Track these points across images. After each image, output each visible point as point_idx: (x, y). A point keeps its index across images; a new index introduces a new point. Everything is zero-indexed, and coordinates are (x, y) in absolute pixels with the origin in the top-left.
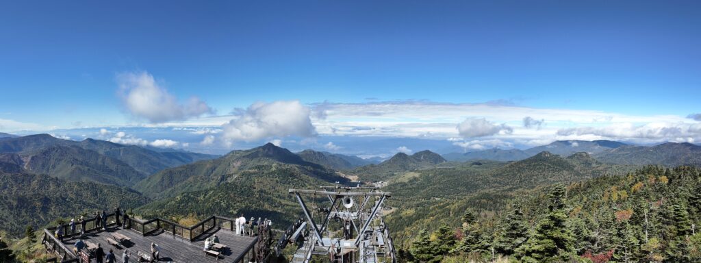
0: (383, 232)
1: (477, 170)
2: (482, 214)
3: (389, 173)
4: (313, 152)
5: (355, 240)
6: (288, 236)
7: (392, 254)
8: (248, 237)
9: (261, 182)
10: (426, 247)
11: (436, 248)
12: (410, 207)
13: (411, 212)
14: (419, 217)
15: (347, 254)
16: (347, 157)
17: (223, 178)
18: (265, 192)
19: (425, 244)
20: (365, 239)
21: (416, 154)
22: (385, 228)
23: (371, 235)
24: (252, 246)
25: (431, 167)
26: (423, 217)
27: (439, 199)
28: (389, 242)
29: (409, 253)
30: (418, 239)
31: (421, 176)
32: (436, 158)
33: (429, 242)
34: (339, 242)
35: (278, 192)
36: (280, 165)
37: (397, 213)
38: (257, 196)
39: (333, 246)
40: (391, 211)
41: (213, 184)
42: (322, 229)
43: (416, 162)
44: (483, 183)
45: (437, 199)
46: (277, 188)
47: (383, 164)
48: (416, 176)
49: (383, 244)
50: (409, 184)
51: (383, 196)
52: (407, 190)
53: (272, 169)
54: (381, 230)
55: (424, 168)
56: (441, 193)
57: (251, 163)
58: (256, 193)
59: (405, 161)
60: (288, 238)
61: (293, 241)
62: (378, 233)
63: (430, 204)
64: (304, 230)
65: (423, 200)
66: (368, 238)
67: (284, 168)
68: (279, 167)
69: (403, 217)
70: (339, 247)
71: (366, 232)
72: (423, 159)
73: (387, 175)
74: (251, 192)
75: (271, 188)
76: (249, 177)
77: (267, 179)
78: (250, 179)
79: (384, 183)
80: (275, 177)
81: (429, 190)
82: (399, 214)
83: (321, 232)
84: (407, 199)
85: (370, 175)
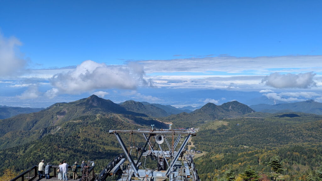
0: (190, 166)
1: (288, 122)
2: (295, 167)
3: (200, 121)
4: (134, 102)
5: (166, 172)
6: (108, 170)
9: (85, 132)
12: (219, 152)
13: (220, 156)
14: (227, 162)
16: (163, 106)
17: (45, 131)
18: (89, 140)
20: (175, 171)
21: (225, 104)
23: (180, 168)
25: (239, 117)
26: (231, 162)
27: (247, 147)
28: (195, 173)
30: (224, 178)
31: (229, 125)
32: (244, 109)
34: (152, 173)
35: (102, 139)
36: (104, 115)
37: (207, 156)
38: (82, 145)
39: (147, 176)
40: (202, 154)
41: (35, 137)
42: (138, 163)
43: (224, 111)
44: (296, 135)
45: (245, 147)
46: (101, 136)
47: (194, 113)
48: (224, 124)
49: (190, 175)
50: (218, 131)
51: (190, 134)
52: (216, 137)
53: (96, 119)
54: (188, 164)
55: (232, 117)
56: (249, 142)
57: (76, 114)
58: (80, 142)
59: (214, 111)
60: (108, 172)
61: (112, 174)
62: (186, 166)
63: (239, 151)
64: (122, 165)
65: (232, 146)
66: (177, 170)
67: (107, 117)
68: (103, 117)
69: (213, 161)
70: (152, 177)
71: (175, 165)
72: (232, 109)
73: (198, 122)
74: (75, 142)
75: (95, 136)
76: (74, 127)
77: (92, 128)
78: (74, 130)
79: (195, 129)
80: (99, 126)
81: (237, 138)
82: (209, 158)
83: (138, 165)
84: (216, 145)
85: (183, 122)
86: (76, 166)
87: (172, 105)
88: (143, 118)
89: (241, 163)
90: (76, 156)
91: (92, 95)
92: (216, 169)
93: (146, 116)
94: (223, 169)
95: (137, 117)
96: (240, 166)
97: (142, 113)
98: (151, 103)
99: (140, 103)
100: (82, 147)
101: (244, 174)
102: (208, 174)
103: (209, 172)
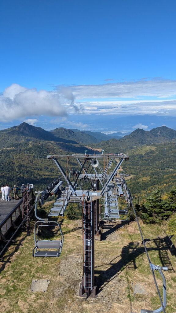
0: (122, 186)
3: (129, 147)
4: (64, 129)
5: (101, 191)
6: (48, 191)
7: (129, 200)
8: (14, 200)
9: (19, 158)
10: (158, 204)
11: (166, 205)
12: (146, 175)
13: (146, 179)
14: (153, 183)
15: (95, 201)
16: (93, 133)
18: (24, 166)
19: (158, 201)
20: (109, 190)
21: (154, 129)
22: (124, 183)
23: (113, 188)
24: (18, 206)
25: (167, 142)
26: (157, 184)
27: (173, 170)
28: (127, 192)
29: (143, 206)
30: (152, 197)
31: (157, 150)
32: (172, 134)
33: (161, 200)
34: (88, 193)
35: (36, 165)
36: (36, 142)
37: (135, 179)
38: (17, 170)
39: (84, 195)
40: (130, 177)
42: (75, 184)
43: (153, 136)
45: (171, 170)
46: (34, 162)
47: (123, 139)
48: (152, 149)
49: (123, 194)
50: (146, 156)
51: (123, 158)
52: (144, 161)
53: (28, 146)
54: (121, 185)
55: (160, 142)
56: (175, 165)
57: (9, 142)
58: (16, 168)
59: (143, 136)
60: (49, 192)
61: (53, 194)
62: (119, 186)
63: (164, 173)
64: (61, 186)
65: (158, 170)
66: (110, 190)
67: (39, 145)
68: (35, 144)
69: (140, 183)
70: (89, 196)
71: (109, 186)
72: (160, 135)
73: (127, 148)
74: (11, 168)
75: (29, 163)
76: (8, 154)
77: (25, 155)
78: (9, 156)
79: (124, 154)
80: (32, 153)
81: (164, 162)
82: (137, 180)
83: (75, 186)
84: (144, 168)
85: (112, 148)
86: (15, 188)
87: (101, 132)
88: (74, 145)
89: (166, 184)
90: (13, 181)
91: (23, 122)
92: (142, 190)
93: (77, 143)
94: (149, 190)
95: (68, 144)
96: (165, 187)
97: (73, 140)
98: (81, 130)
99: (70, 130)
100: (17, 172)
101: (170, 193)
102: (135, 194)
103: (135, 193)
